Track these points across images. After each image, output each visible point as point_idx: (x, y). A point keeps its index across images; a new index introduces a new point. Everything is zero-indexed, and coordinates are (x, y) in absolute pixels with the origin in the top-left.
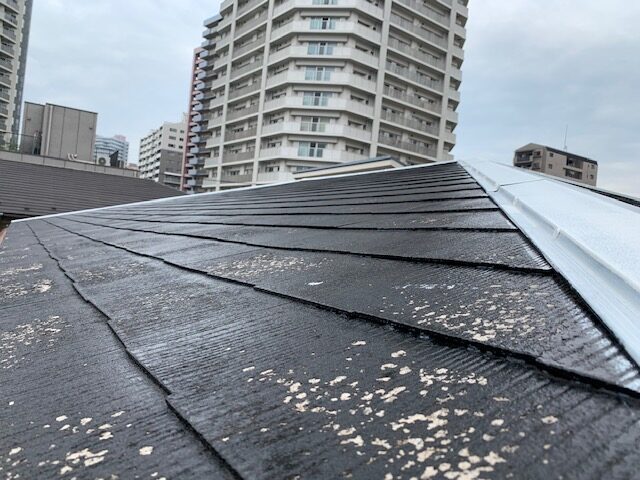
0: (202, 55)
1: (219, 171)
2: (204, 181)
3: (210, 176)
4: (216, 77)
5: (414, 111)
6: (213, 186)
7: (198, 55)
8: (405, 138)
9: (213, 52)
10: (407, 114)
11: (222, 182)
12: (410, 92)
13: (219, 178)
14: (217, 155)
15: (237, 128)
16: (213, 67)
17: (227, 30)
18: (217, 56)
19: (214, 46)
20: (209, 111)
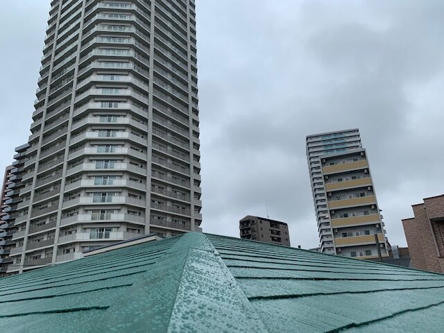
0: (12, 171)
1: (23, 258)
2: (9, 267)
3: (15, 262)
4: (24, 186)
5: (173, 201)
6: (16, 270)
7: (8, 171)
8: (169, 219)
9: (21, 169)
10: (169, 204)
11: (24, 266)
12: (169, 189)
13: (22, 263)
14: (21, 245)
15: (39, 222)
16: (21, 179)
17: (34, 153)
18: (25, 171)
19: (23, 164)
20: (16, 211)
